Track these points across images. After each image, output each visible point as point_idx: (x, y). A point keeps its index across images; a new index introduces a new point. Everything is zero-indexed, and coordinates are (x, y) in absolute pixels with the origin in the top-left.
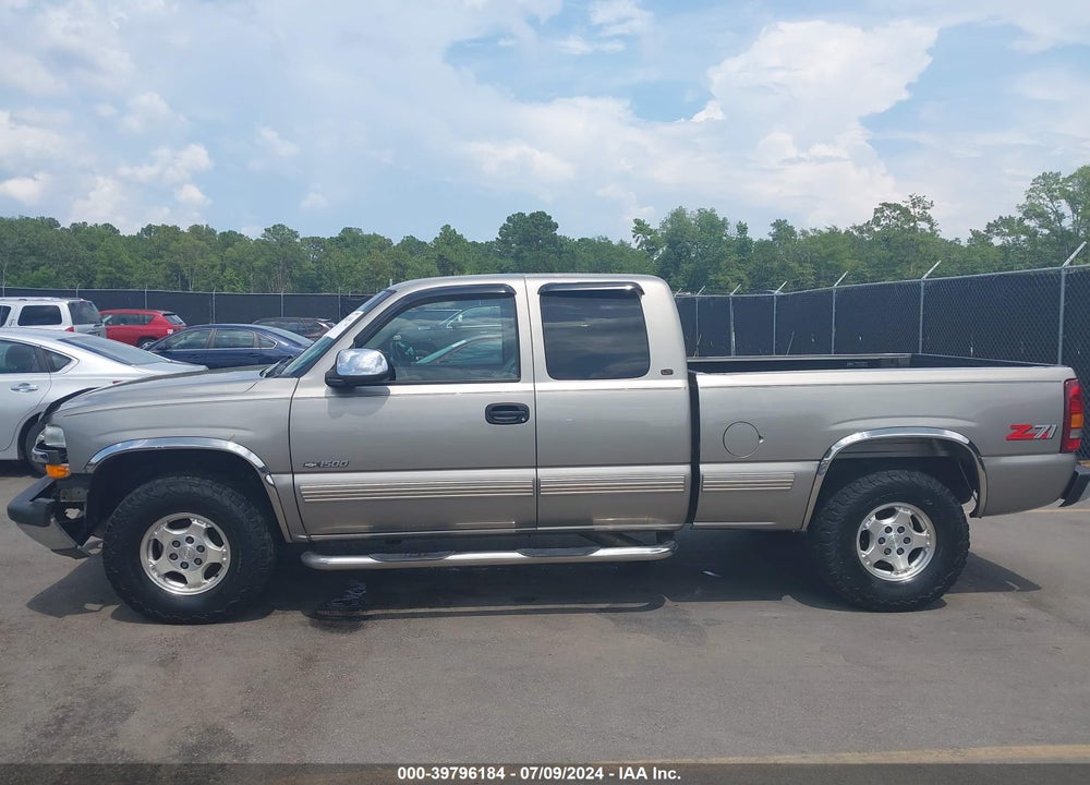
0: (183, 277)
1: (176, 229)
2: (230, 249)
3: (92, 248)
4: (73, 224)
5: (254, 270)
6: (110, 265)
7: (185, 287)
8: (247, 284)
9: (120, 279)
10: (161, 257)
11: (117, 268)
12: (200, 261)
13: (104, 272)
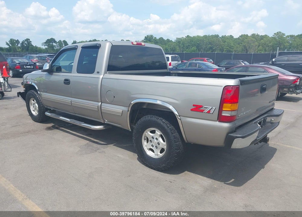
0: (247, 49)
1: (247, 35)
2: (262, 40)
3: (225, 42)
4: (222, 36)
5: (268, 46)
6: (228, 46)
7: (247, 52)
8: (265, 50)
9: (230, 50)
10: (242, 44)
11: (230, 47)
12: (252, 44)
13: (226, 48)
